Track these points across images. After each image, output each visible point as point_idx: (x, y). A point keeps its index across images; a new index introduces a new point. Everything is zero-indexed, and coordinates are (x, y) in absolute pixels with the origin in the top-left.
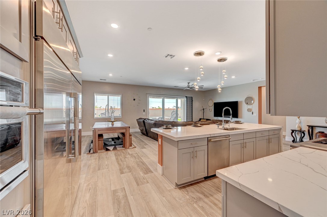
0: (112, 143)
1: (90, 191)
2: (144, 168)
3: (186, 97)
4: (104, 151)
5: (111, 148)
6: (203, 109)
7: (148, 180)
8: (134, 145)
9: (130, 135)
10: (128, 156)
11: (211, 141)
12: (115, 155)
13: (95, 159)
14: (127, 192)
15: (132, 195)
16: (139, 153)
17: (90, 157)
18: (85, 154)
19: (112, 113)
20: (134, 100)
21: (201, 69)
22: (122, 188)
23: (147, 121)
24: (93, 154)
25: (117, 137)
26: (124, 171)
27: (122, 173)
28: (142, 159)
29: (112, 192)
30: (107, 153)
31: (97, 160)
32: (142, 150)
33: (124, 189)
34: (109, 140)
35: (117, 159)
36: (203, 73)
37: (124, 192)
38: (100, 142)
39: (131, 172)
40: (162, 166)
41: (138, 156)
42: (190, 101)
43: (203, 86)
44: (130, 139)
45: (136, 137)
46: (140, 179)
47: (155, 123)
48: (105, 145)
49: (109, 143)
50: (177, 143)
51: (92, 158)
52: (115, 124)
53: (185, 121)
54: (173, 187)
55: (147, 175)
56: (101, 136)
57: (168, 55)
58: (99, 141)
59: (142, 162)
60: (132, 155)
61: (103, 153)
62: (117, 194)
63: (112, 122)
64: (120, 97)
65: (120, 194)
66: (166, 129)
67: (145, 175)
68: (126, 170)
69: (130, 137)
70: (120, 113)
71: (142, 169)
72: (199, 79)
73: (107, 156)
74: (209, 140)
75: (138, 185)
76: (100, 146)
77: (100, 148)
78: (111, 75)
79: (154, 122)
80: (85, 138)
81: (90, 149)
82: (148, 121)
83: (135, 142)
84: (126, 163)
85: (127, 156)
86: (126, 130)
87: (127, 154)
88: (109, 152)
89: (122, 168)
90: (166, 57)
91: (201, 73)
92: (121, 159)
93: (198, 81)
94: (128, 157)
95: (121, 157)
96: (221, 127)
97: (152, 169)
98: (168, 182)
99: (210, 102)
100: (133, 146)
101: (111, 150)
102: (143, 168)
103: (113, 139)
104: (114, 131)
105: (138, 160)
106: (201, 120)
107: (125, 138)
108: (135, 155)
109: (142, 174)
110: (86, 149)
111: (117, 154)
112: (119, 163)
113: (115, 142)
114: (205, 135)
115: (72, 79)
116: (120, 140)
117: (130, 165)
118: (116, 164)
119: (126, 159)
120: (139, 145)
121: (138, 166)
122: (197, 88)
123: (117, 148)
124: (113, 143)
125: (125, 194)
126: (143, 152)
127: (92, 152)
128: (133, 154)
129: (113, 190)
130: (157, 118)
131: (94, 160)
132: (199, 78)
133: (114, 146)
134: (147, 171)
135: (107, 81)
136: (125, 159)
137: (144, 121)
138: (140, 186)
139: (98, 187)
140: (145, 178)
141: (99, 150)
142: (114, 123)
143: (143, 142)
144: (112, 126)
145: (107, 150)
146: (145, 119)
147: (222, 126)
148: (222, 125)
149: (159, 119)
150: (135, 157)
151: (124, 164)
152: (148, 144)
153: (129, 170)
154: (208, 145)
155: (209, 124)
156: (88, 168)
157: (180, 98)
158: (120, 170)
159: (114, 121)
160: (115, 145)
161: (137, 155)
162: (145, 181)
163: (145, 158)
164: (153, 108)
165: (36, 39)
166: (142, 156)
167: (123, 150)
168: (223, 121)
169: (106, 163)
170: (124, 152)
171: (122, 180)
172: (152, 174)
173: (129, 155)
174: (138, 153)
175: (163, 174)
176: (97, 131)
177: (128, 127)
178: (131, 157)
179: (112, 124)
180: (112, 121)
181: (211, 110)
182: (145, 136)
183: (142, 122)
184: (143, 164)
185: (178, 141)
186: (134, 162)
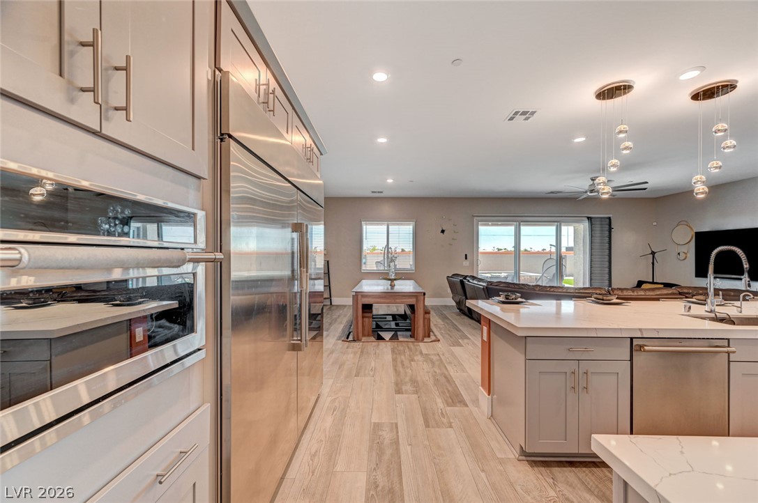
0: (390, 325)
1: (335, 413)
2: (448, 391)
3: (588, 218)
4: (373, 339)
5: (387, 335)
6: (653, 253)
7: (452, 421)
8: (435, 336)
9: (427, 312)
10: (418, 358)
11: (644, 351)
12: (393, 351)
13: (355, 353)
14: (400, 433)
15: (410, 445)
16: (443, 355)
17: (348, 348)
18: (339, 340)
19: (391, 262)
20: (443, 231)
21: (622, 135)
22: (392, 423)
23: (468, 281)
24: (353, 344)
25: (403, 313)
26: (404, 388)
27: (399, 392)
28: (447, 369)
29: (372, 427)
30: (378, 345)
31: (358, 355)
32: (452, 348)
33: (397, 427)
34: (386, 318)
35: (394, 360)
36: (629, 144)
37: (395, 432)
38: (366, 320)
39: (417, 393)
40: (489, 395)
41: (441, 359)
42: (602, 231)
43: (647, 183)
44: (426, 320)
45: (444, 318)
46: (434, 414)
47: (487, 287)
48: (378, 327)
49: (386, 325)
50: (523, 341)
51: (350, 350)
52: (399, 285)
53: (587, 285)
54: (513, 454)
55: (452, 408)
56: (367, 308)
57: (516, 113)
58: (363, 317)
59: (445, 377)
60: (427, 357)
61: (371, 345)
62: (380, 433)
63: (392, 280)
64: (411, 227)
65: (387, 435)
66: (504, 303)
67: (448, 408)
68: (408, 387)
69: (427, 316)
70: (411, 263)
71: (443, 393)
72: (614, 166)
73: (377, 351)
74: (635, 345)
75: (427, 426)
76: (366, 328)
77: (366, 333)
78: (390, 181)
79: (484, 284)
80: (345, 310)
81: (350, 333)
82: (471, 281)
83: (439, 328)
84: (410, 371)
85: (416, 358)
86: (417, 299)
87: (418, 353)
88: (382, 343)
89: (401, 381)
90: (511, 119)
91: (622, 147)
92: (402, 362)
93: (613, 169)
94: (418, 361)
95: (403, 357)
96: (698, 310)
97: (466, 397)
98: (500, 439)
99: (681, 229)
100: (433, 338)
101: (387, 339)
102: (446, 391)
103: (394, 317)
104: (393, 301)
105: (438, 371)
106: (644, 286)
107: (415, 317)
108: (435, 358)
109: (440, 403)
110: (343, 330)
111: (396, 351)
112: (397, 369)
113: (397, 325)
114: (621, 329)
115: (299, 197)
116: (408, 321)
117: (419, 379)
118: (391, 370)
119: (412, 363)
120: (447, 336)
121: (435, 385)
122: (605, 191)
123: (399, 337)
124: (393, 325)
125: (395, 437)
126: (453, 354)
127: (351, 338)
128: (429, 355)
129: (375, 423)
130: (503, 275)
131: (352, 355)
132: (614, 161)
133: (393, 333)
134: (455, 399)
135: (385, 194)
136: (410, 363)
137: (462, 282)
138: (432, 430)
139: (348, 410)
140: (447, 414)
141: (364, 335)
142: (396, 282)
143: (458, 330)
144: (392, 289)
145: (380, 338)
146: (465, 277)
147: (706, 308)
148: (705, 305)
149: (506, 278)
150: (433, 363)
151: (406, 373)
152: (468, 336)
153: (415, 389)
154: (631, 360)
155: (658, 299)
156: (339, 368)
157: (568, 223)
158: (397, 384)
159: (395, 280)
160: (396, 331)
161: (438, 357)
162: (445, 420)
163: (455, 369)
164: (499, 250)
165: (222, 140)
166: (450, 363)
167: (411, 343)
168: (711, 292)
169: (373, 364)
170: (412, 346)
171: (396, 406)
172: (465, 408)
173: (420, 356)
174: (440, 353)
175: (492, 416)
176: (359, 297)
177: (421, 293)
178: (424, 361)
179: (391, 285)
180: (391, 278)
181: (682, 256)
182: (466, 317)
183: (459, 283)
184: (448, 381)
185: (526, 337)
186: (428, 372)
